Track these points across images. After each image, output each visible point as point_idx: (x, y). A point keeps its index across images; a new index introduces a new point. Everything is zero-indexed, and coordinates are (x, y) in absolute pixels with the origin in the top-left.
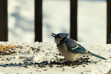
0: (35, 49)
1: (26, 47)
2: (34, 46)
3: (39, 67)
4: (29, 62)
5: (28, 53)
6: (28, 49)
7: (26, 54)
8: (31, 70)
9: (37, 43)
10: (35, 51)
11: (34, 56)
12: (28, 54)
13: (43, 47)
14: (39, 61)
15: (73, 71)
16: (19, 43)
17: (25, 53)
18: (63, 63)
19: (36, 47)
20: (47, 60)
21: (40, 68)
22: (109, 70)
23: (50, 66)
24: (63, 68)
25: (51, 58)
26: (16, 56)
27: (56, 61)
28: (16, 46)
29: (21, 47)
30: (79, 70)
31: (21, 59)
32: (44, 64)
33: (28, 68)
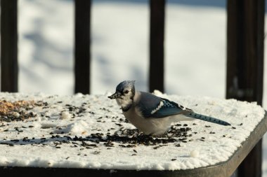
0: (76, 108)
1: (55, 104)
2: (73, 102)
3: (82, 147)
4: (62, 136)
5: (61, 116)
6: (60, 108)
7: (56, 119)
8: (66, 152)
9: (80, 95)
10: (74, 113)
11: (73, 124)
12: (61, 118)
13: (92, 104)
14: (83, 133)
15: (155, 155)
16: (41, 96)
17: (54, 117)
18: (133, 139)
19: (78, 104)
20: (100, 132)
21: (85, 149)
22: (230, 155)
23: (106, 145)
24: (134, 148)
25: (109, 128)
26: (34, 122)
27: (119, 134)
28: (36, 102)
29: (46, 104)
30: (167, 153)
31: (46, 130)
32: (95, 140)
33: (59, 148)
